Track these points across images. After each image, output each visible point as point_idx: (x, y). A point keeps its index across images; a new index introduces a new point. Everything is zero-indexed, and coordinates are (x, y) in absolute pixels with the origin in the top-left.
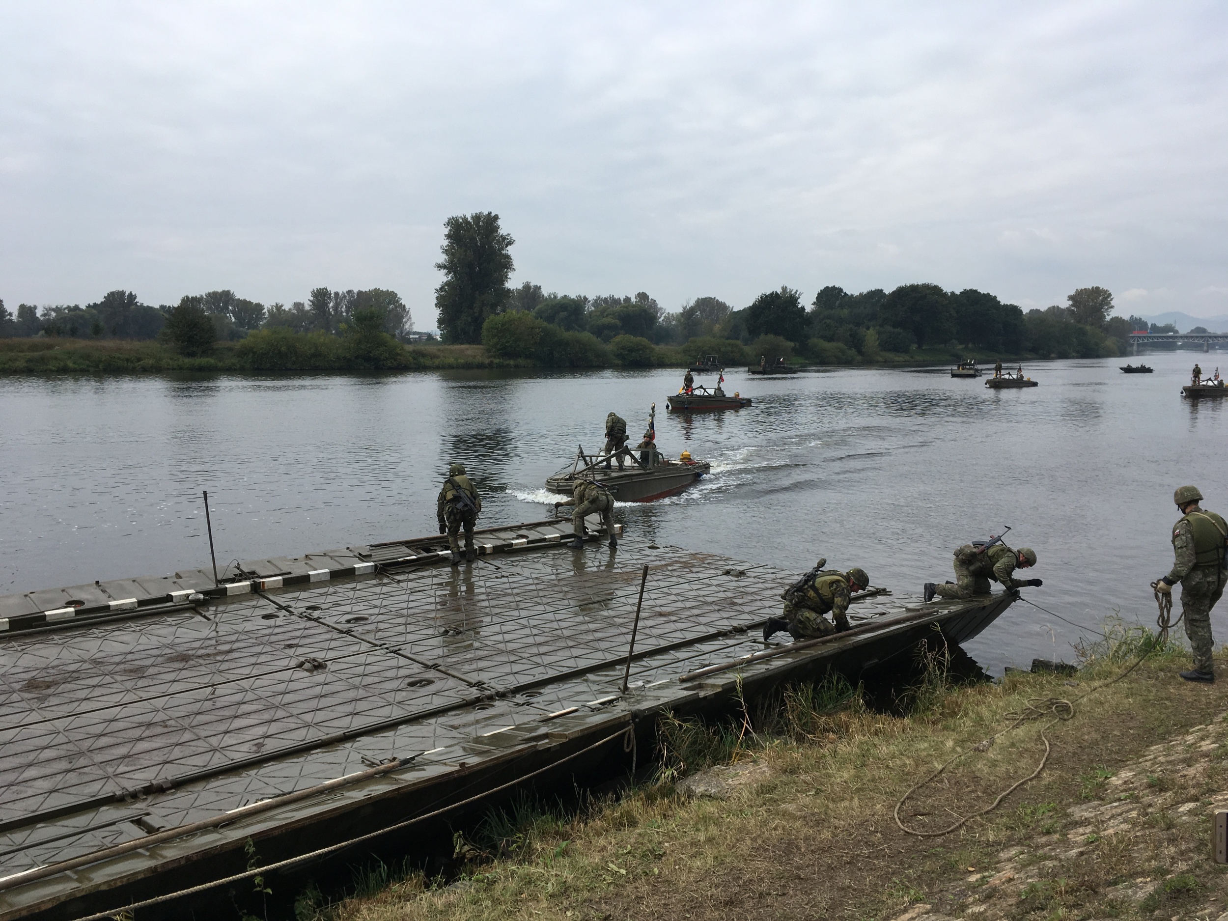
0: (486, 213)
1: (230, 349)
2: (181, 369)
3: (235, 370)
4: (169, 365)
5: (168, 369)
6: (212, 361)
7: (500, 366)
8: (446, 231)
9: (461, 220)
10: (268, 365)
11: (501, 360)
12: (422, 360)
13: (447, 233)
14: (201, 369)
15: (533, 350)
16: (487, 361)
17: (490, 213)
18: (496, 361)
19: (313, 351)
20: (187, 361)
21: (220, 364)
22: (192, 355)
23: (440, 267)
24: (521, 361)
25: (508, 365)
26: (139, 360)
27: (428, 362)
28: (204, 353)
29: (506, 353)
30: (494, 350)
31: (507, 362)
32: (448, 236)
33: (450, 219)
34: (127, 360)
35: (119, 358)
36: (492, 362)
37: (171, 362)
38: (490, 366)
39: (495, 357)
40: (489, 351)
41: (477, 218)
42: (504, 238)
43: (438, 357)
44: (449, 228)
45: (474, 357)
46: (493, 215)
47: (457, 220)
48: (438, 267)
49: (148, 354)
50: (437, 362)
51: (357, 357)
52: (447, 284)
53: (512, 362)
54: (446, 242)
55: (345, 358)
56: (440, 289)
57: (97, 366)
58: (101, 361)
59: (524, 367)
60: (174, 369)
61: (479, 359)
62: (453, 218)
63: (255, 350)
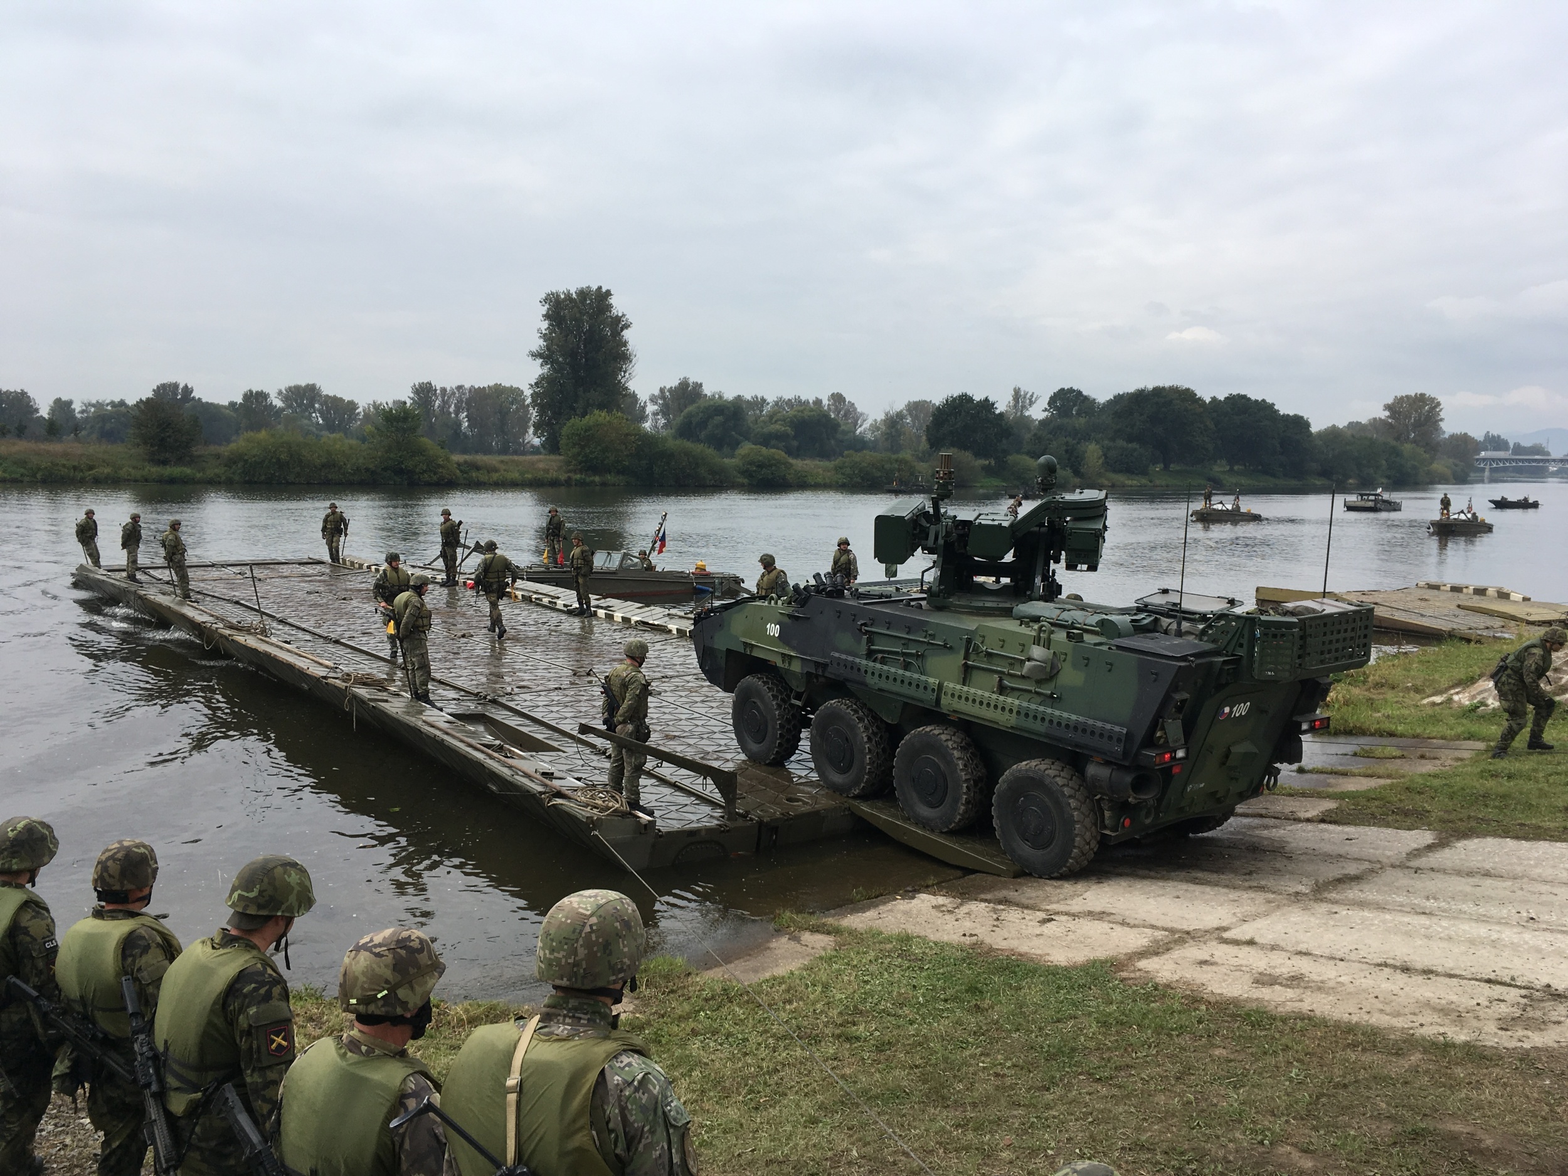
0: (594, 287)
1: (218, 456)
2: (146, 480)
3: (220, 483)
4: (129, 475)
5: (128, 480)
6: (188, 471)
7: (581, 484)
8: (544, 310)
9: (562, 296)
10: (263, 477)
11: (583, 476)
12: (474, 475)
13: (545, 313)
14: (172, 481)
15: (627, 463)
16: (563, 477)
17: (600, 288)
18: (578, 476)
19: (324, 460)
20: (155, 470)
21: (199, 475)
22: (164, 463)
23: (535, 355)
24: (610, 478)
25: (593, 482)
26: (91, 468)
27: (483, 477)
28: (180, 461)
29: (591, 466)
30: (574, 462)
31: (592, 478)
32: (547, 316)
33: (549, 295)
34: (75, 468)
35: (64, 466)
36: (569, 478)
37: (133, 472)
38: (568, 483)
39: (575, 472)
40: (568, 463)
41: (583, 294)
42: (618, 319)
43: (496, 470)
44: (547, 306)
45: (547, 471)
46: (604, 290)
47: (558, 296)
48: (532, 355)
49: (104, 461)
50: (495, 476)
51: (385, 469)
52: (542, 378)
53: (597, 479)
54: (545, 325)
55: (367, 470)
56: (536, 384)
57: (34, 476)
58: (39, 469)
59: (614, 485)
60: (136, 481)
61: (553, 474)
62: (552, 294)
63: (246, 458)
